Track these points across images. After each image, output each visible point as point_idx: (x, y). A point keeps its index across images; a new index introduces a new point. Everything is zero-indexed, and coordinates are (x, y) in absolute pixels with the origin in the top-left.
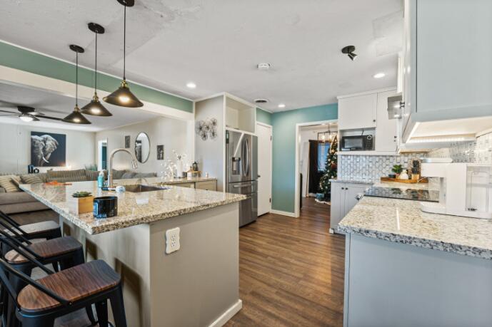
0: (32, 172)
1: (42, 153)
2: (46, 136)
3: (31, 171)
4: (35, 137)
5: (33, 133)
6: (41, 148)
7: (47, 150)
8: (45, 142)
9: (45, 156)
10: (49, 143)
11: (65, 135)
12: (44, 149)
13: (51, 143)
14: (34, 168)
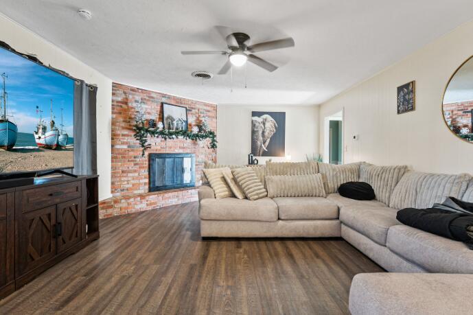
0: (252, 164)
1: (261, 138)
2: (265, 116)
3: (251, 162)
4: (256, 118)
5: (254, 114)
6: (260, 132)
7: (266, 134)
8: (264, 124)
9: (264, 143)
10: (268, 125)
11: (284, 113)
12: (263, 132)
13: (270, 124)
14: (254, 158)
